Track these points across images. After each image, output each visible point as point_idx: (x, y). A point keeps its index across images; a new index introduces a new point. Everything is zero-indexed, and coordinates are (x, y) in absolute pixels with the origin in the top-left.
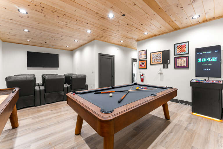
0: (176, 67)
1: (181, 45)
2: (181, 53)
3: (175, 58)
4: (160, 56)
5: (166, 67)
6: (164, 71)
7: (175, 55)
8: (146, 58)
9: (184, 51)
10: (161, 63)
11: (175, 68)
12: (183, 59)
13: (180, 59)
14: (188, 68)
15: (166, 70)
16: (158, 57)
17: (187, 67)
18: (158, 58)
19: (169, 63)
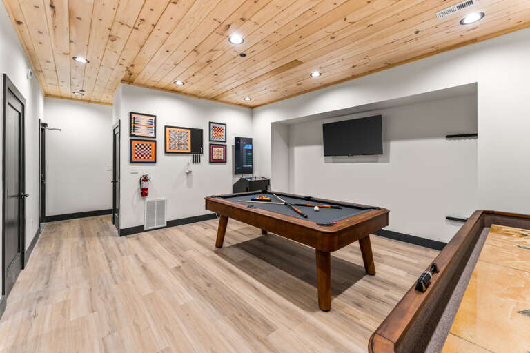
0: (212, 161)
1: (218, 126)
2: (218, 140)
3: (210, 145)
4: (188, 137)
5: (196, 160)
6: (195, 168)
7: (210, 140)
8: (153, 136)
9: (221, 136)
10: (189, 151)
11: (210, 162)
12: (220, 149)
13: (217, 149)
14: (226, 162)
15: (196, 165)
16: (183, 139)
17: (224, 161)
18: (182, 141)
19: (202, 153)
